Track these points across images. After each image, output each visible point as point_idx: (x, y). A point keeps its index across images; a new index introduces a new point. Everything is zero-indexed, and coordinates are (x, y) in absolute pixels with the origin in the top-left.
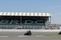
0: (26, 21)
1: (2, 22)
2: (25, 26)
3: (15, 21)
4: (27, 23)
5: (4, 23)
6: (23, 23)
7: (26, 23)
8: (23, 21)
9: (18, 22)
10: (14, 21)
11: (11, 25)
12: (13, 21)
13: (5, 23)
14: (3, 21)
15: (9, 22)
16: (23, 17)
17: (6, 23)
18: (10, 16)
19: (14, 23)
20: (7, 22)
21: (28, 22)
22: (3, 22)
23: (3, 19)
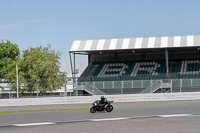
0: (184, 65)
1: (107, 73)
2: (181, 80)
3: (148, 66)
4: (188, 70)
5: (113, 73)
6: (173, 71)
7: (183, 71)
8: (174, 65)
9: (158, 70)
10: (145, 66)
11: (134, 78)
12: (141, 66)
13: (116, 73)
14: (110, 68)
15: (129, 71)
16: (172, 51)
17: (118, 72)
18: (131, 50)
19: (146, 72)
20: (122, 72)
21: (190, 68)
22: (110, 73)
23: (108, 63)
